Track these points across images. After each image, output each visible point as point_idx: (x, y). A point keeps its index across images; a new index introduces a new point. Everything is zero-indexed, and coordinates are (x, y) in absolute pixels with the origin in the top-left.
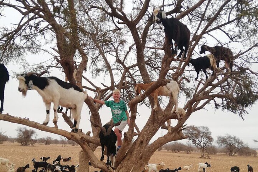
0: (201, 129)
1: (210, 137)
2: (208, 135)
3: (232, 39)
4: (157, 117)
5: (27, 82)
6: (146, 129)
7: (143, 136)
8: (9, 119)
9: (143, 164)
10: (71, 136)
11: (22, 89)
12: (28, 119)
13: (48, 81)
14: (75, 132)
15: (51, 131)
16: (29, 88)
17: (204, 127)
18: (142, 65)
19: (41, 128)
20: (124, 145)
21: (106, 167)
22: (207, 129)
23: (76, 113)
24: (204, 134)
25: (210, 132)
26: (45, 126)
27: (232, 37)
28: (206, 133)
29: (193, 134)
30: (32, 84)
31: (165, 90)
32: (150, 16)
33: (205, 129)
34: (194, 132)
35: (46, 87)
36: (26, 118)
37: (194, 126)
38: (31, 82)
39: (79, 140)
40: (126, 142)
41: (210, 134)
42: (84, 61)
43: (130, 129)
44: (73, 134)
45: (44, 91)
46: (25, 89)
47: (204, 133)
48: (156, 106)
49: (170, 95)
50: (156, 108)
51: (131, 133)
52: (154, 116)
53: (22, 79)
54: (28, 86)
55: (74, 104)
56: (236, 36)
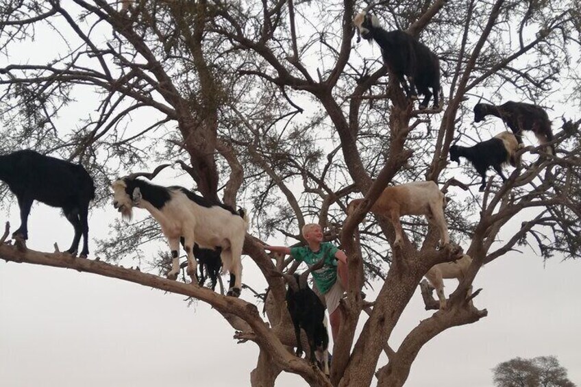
0: (539, 365)
1: (566, 380)
2: (559, 378)
3: (538, 85)
4: (407, 263)
5: (129, 191)
6: (387, 291)
7: (383, 307)
8: (101, 268)
9: (396, 382)
10: (226, 303)
11: (120, 204)
12: (138, 269)
13: (170, 193)
14: (235, 296)
15: (185, 290)
16: (134, 202)
17: (544, 359)
18: (357, 166)
19: (164, 285)
20: (344, 329)
21: (309, 367)
22: (554, 361)
23: (232, 259)
24: (550, 375)
25: (562, 369)
26: (173, 281)
27: (538, 81)
28: (552, 373)
29: (521, 379)
30: (139, 194)
31: (412, 200)
32: (359, 77)
33: (549, 363)
34: (524, 374)
35: (166, 204)
36: (135, 268)
37: (519, 358)
38: (137, 190)
39: (245, 309)
40: (347, 321)
41: (563, 374)
42: (236, 172)
43: (352, 291)
44: (231, 298)
45: (163, 211)
46: (128, 205)
47: (547, 372)
48: (398, 237)
49: (426, 210)
50: (400, 241)
51: (354, 300)
52: (399, 259)
53: (121, 185)
54: (131, 197)
55: (225, 237)
56: (547, 78)
